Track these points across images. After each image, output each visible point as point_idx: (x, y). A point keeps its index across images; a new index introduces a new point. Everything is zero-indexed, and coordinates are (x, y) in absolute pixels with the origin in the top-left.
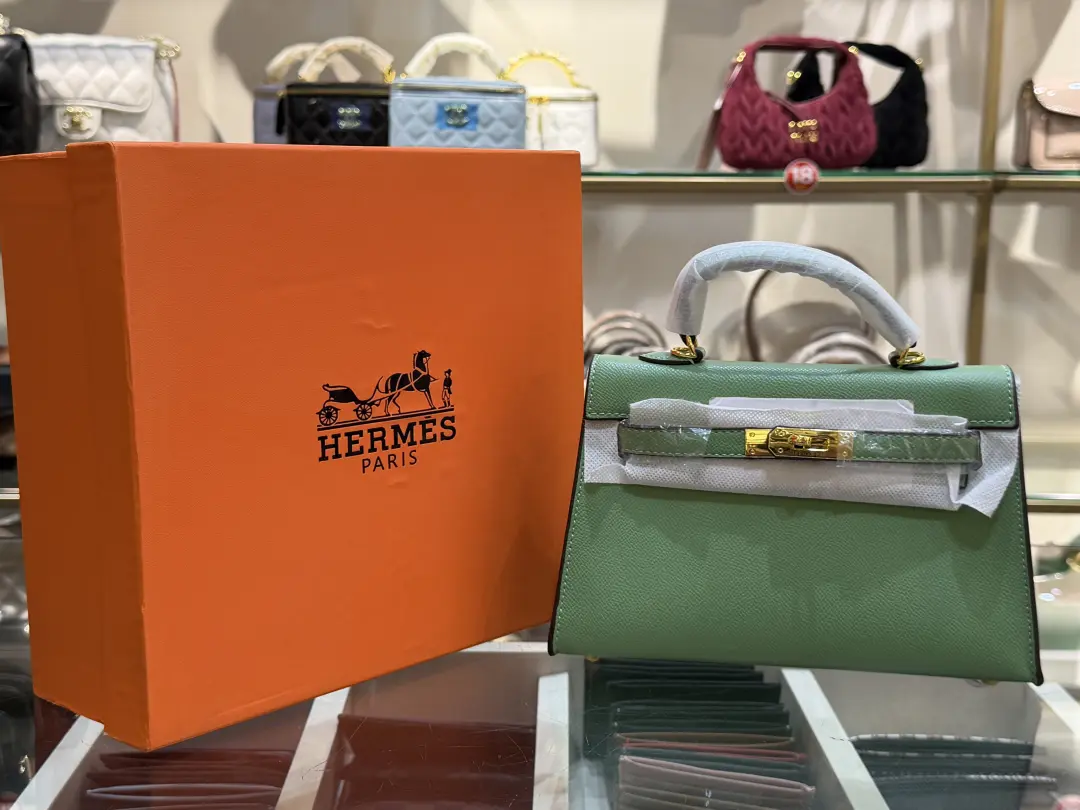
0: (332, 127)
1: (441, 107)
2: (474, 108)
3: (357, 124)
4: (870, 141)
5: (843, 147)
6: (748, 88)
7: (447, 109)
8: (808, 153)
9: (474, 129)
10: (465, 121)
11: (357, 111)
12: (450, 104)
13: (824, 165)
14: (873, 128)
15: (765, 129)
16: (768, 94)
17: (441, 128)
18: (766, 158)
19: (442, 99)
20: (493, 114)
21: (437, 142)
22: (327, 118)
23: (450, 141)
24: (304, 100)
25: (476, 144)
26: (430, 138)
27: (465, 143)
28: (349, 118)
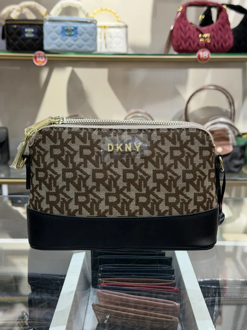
0: (23, 36)
1: (63, 28)
2: (76, 28)
3: (32, 35)
4: (231, 42)
5: (220, 45)
6: (183, 21)
7: (66, 29)
8: (206, 46)
9: (76, 36)
10: (73, 33)
11: (33, 30)
12: (67, 27)
13: (212, 51)
14: (232, 37)
15: (189, 37)
16: (191, 24)
17: (63, 36)
18: (190, 48)
19: (63, 24)
20: (84, 31)
21: (62, 42)
22: (20, 33)
23: (67, 42)
24: (12, 26)
25: (77, 42)
26: (59, 40)
27: (73, 42)
28: (29, 33)
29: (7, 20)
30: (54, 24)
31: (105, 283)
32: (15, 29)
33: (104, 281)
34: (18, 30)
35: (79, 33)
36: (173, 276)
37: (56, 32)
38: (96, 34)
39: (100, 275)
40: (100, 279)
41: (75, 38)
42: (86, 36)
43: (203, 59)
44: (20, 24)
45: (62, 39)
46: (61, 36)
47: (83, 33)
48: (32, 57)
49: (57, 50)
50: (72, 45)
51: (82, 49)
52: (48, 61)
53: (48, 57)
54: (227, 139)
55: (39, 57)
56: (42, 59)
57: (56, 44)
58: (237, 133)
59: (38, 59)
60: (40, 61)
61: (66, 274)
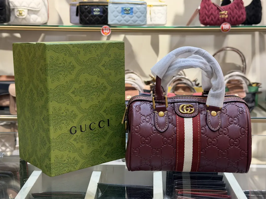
0: (92, 14)
1: (123, 8)
2: (132, 8)
3: (99, 13)
4: (244, 17)
7: (124, 9)
8: (228, 21)
9: (132, 14)
10: (129, 12)
11: (99, 9)
12: (125, 7)
13: (232, 24)
14: (245, 13)
15: (212, 14)
16: (213, 4)
17: (123, 14)
18: (212, 22)
19: (123, 6)
20: (137, 10)
21: (122, 18)
22: (91, 12)
23: (125, 18)
24: (84, 6)
25: (132, 19)
26: (120, 17)
27: (130, 19)
28: (97, 11)
29: (80, 3)
30: (116, 6)
31: (180, 192)
32: (86, 9)
33: (180, 191)
34: (89, 9)
35: (134, 12)
36: (225, 188)
37: (118, 11)
38: (146, 12)
39: (176, 186)
40: (177, 190)
41: (131, 16)
42: (139, 14)
43: (225, 29)
44: (90, 5)
45: (121, 16)
46: (121, 14)
47: (137, 12)
48: (100, 29)
49: (118, 25)
50: (129, 20)
51: (136, 23)
52: (112, 32)
53: (112, 29)
54: (242, 88)
55: (105, 30)
56: (107, 31)
57: (118, 20)
58: (248, 83)
59: (104, 31)
60: (106, 32)
61: (153, 186)
